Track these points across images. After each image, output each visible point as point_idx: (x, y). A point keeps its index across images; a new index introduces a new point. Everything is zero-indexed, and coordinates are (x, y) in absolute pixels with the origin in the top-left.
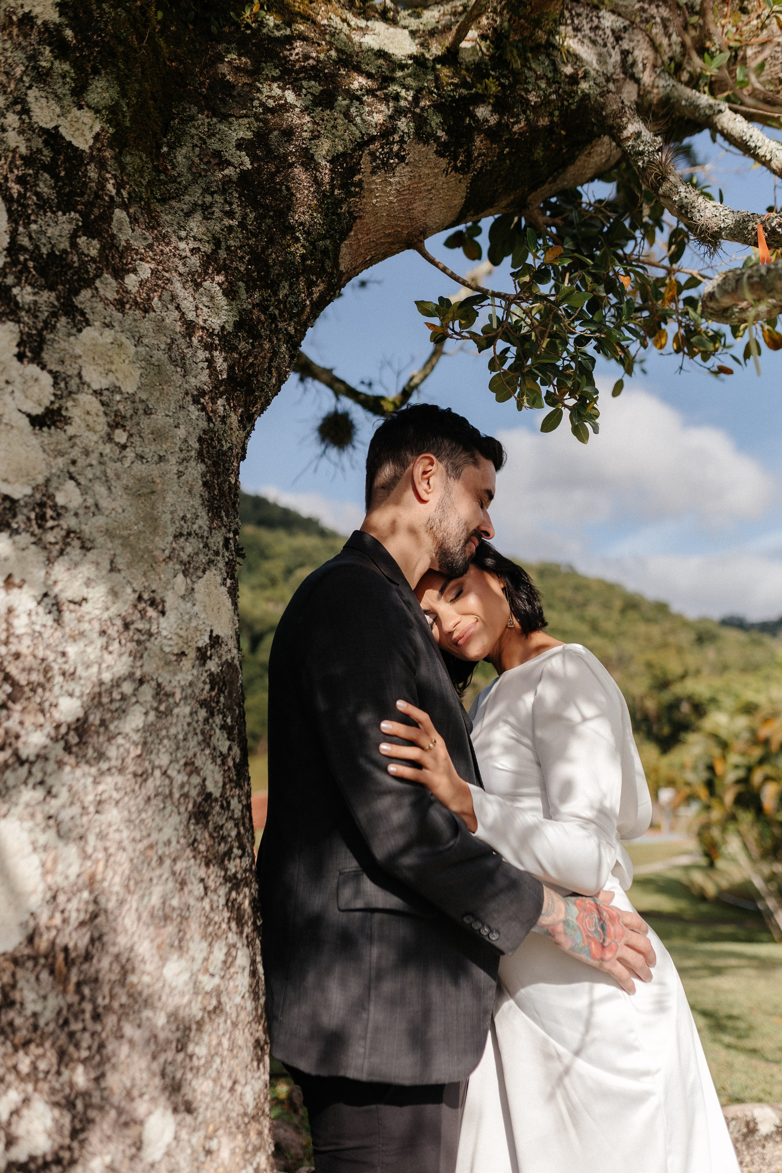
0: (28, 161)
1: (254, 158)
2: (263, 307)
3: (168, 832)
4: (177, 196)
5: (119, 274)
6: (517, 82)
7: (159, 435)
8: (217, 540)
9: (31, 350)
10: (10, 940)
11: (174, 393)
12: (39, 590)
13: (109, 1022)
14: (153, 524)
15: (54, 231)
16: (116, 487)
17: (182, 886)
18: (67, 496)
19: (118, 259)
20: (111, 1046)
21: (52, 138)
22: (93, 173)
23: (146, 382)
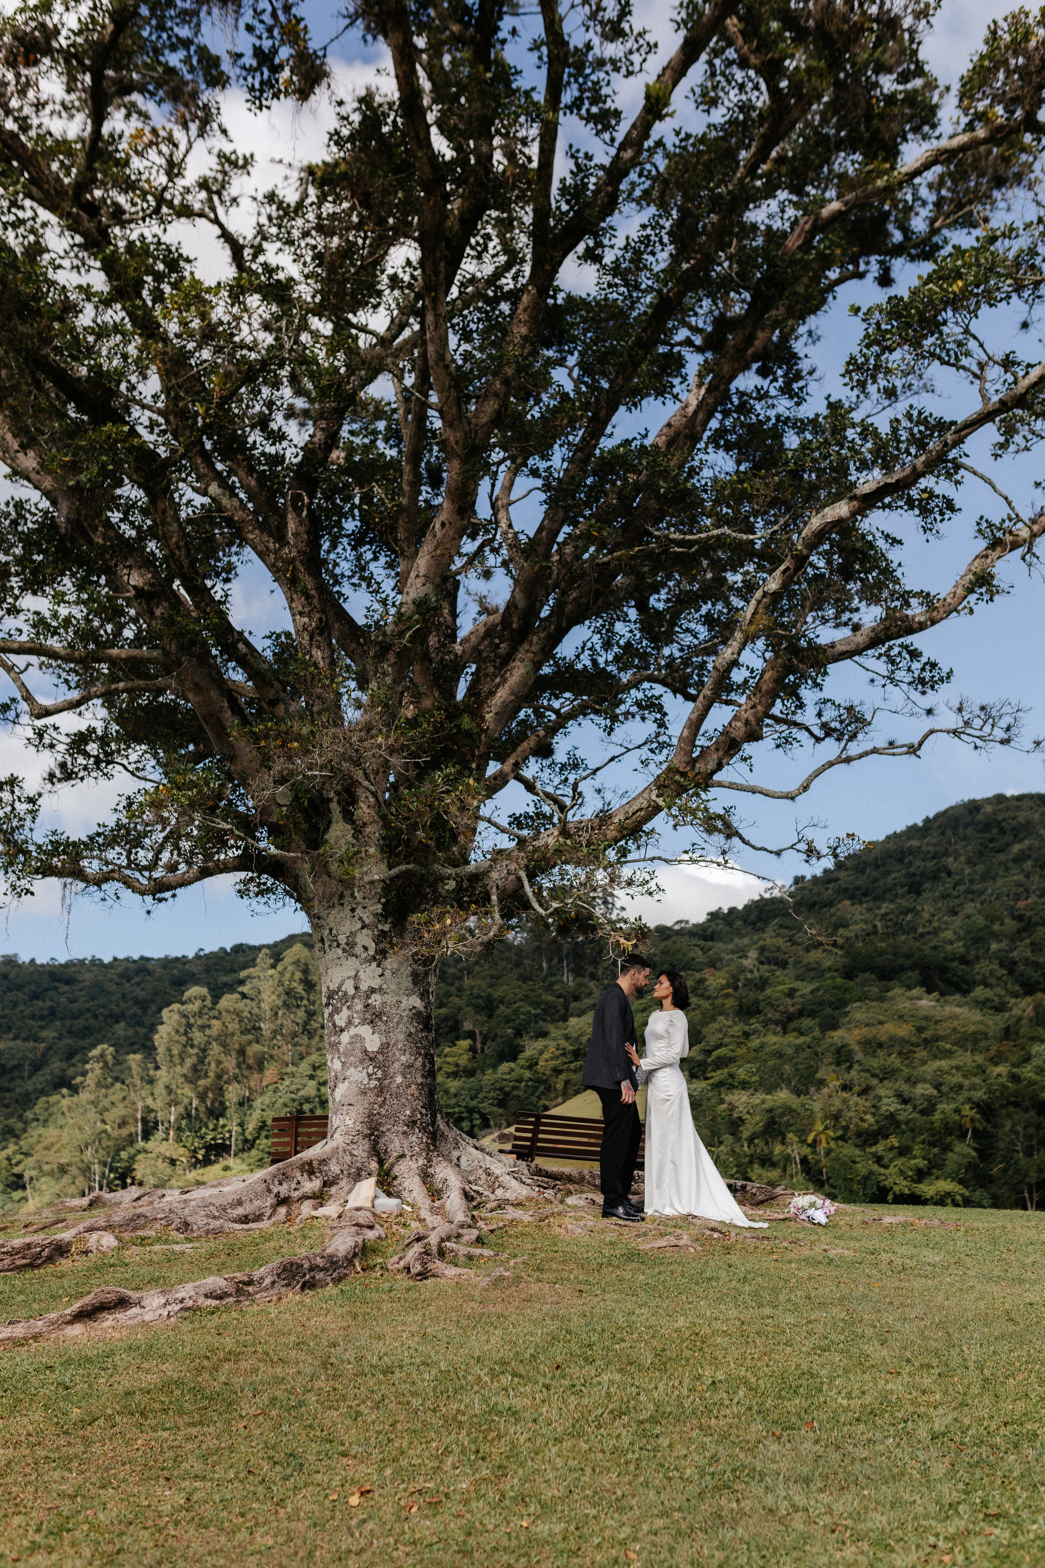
0: (378, 935)
3: (402, 1037)
5: (394, 949)
7: (402, 974)
8: (417, 989)
9: (378, 965)
10: (376, 1049)
11: (405, 966)
12: (380, 1001)
13: (391, 1063)
14: (400, 989)
15: (382, 945)
16: (394, 984)
17: (405, 1046)
18: (385, 986)
19: (394, 946)
20: (391, 1066)
21: (382, 931)
22: (389, 934)
23: (399, 966)
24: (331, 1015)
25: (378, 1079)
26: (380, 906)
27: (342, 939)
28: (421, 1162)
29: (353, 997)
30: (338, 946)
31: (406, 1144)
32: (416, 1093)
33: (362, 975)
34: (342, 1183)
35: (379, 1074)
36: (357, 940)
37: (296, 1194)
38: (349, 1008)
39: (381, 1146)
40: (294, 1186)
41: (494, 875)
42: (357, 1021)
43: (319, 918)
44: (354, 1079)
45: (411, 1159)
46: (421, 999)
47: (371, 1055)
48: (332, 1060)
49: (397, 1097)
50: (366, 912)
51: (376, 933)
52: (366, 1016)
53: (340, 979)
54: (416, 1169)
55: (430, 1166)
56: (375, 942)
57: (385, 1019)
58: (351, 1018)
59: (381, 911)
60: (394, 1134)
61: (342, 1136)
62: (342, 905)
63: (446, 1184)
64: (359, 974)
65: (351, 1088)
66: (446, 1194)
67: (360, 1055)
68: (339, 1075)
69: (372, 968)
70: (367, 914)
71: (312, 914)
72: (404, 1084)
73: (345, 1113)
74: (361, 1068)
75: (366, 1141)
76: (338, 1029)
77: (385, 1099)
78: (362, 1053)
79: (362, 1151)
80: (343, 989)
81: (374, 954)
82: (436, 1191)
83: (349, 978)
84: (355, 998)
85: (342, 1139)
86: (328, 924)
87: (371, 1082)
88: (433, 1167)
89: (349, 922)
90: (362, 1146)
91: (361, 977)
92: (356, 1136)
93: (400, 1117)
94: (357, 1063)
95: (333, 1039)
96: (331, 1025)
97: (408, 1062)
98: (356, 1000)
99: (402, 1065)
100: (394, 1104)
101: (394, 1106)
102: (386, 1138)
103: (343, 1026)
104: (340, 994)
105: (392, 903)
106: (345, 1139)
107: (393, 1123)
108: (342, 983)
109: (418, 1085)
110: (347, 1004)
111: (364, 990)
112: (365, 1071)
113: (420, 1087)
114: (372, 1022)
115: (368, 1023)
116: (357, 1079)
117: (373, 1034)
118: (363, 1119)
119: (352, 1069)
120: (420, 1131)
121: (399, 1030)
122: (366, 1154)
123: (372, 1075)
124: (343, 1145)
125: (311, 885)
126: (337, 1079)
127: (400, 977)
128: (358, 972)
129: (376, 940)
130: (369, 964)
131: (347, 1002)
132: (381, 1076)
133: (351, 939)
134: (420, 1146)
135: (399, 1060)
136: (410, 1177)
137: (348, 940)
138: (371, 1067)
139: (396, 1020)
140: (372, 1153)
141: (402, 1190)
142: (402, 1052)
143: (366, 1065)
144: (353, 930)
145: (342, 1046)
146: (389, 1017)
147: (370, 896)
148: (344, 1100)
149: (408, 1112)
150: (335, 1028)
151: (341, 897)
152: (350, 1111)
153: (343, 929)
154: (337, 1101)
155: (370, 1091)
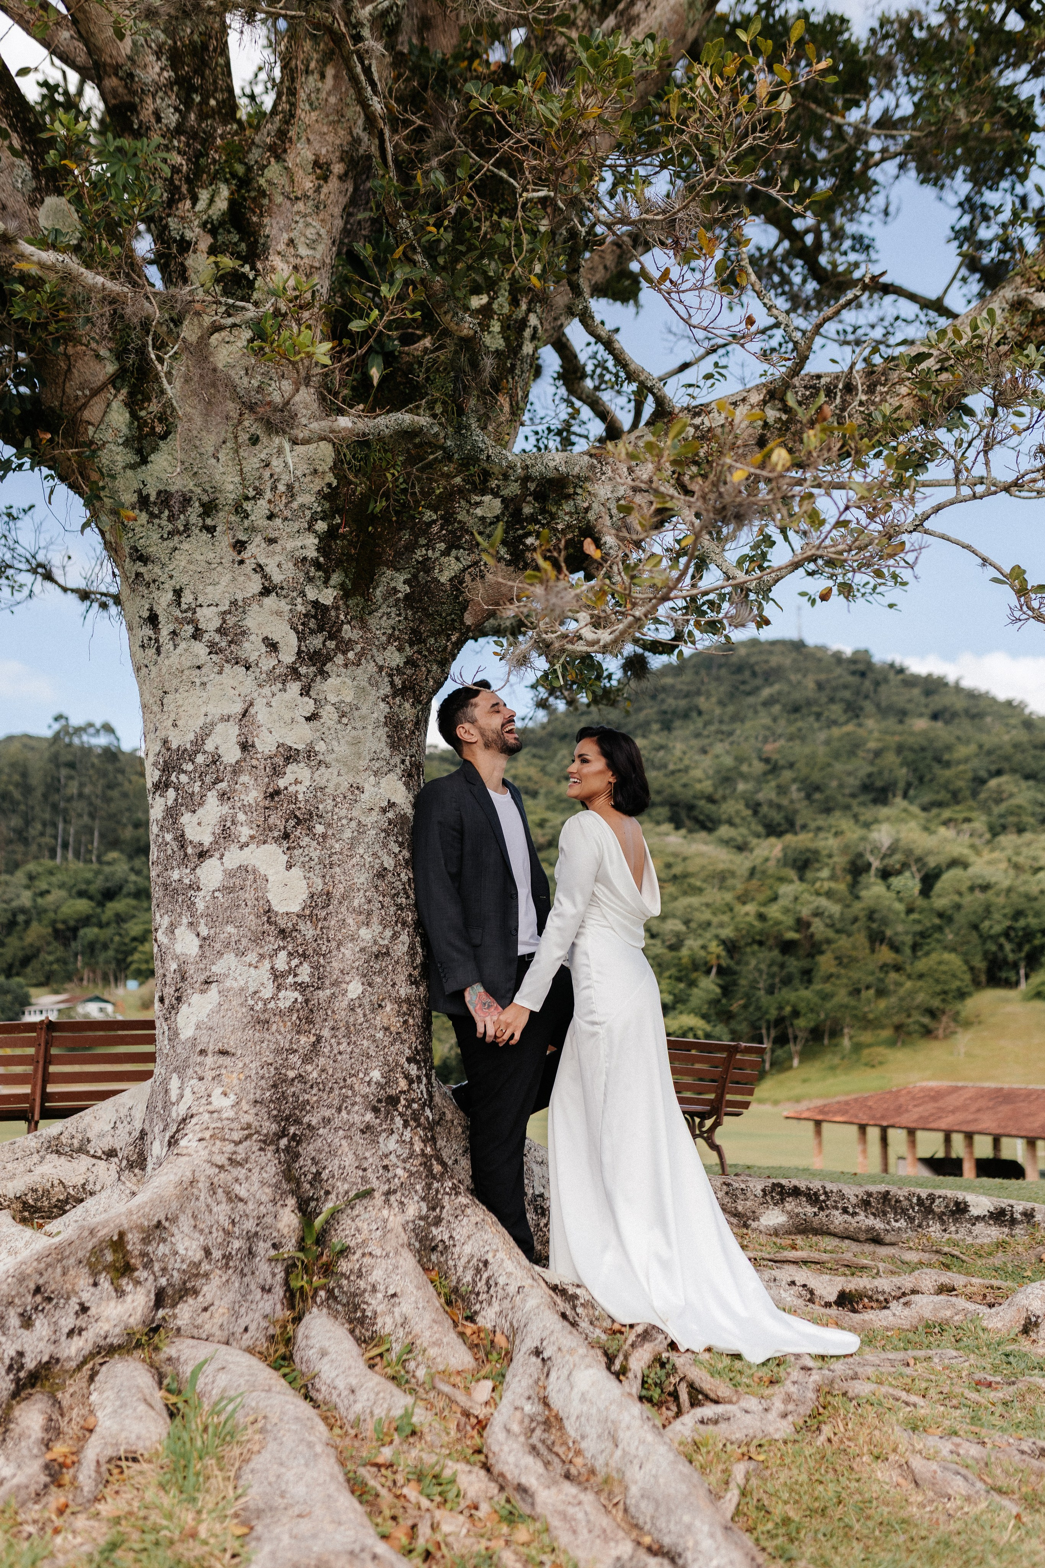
0: (305, 615)
1: (411, 586)
2: (419, 652)
3: (362, 880)
4: (376, 610)
5: (344, 653)
6: (553, 519)
7: (363, 718)
8: (397, 760)
9: (306, 691)
10: (296, 908)
11: (372, 698)
12: (308, 784)
13: (334, 944)
14: (359, 756)
15: (316, 642)
16: (342, 741)
17: (370, 901)
18: (320, 747)
19: (345, 646)
20: (334, 953)
21: (316, 604)
22: (333, 613)
23: (357, 696)
24: (172, 814)
25: (301, 987)
26: (311, 541)
27: (209, 619)
28: (414, 1208)
29: (236, 770)
30: (197, 634)
31: (372, 1160)
32: (396, 1024)
33: (260, 713)
34: (210, 1291)
35: (305, 974)
36: (250, 623)
37: (74, 1348)
38: (224, 796)
39: (305, 1163)
40: (68, 1322)
41: (602, 490)
42: (245, 832)
43: (144, 559)
44: (235, 985)
45: (387, 1201)
46: (406, 784)
47: (282, 923)
48: (172, 928)
49: (348, 1035)
50: (274, 553)
51: (300, 608)
52: (271, 821)
53: (200, 722)
54: (400, 1229)
55: (438, 1221)
56: (297, 632)
57: (319, 829)
58: (228, 824)
59: (315, 554)
60: (341, 1132)
61: (204, 1143)
62: (211, 530)
63: (485, 1276)
64: (252, 711)
65: (226, 1006)
66: (490, 1304)
67: (252, 921)
68: (191, 970)
69: (286, 696)
70: (278, 558)
71: (127, 550)
72: (366, 1001)
73: (209, 1075)
74: (255, 954)
75: (269, 1154)
76: (190, 850)
77: (319, 1038)
78: (258, 917)
79: (257, 1185)
80: (209, 746)
81: (294, 663)
82: (455, 1290)
83: (226, 719)
84: (241, 772)
85: (204, 1154)
86: (171, 577)
87: (281, 995)
88: (444, 1223)
89: (229, 576)
90: (256, 1171)
91: (260, 717)
92: (240, 1142)
93: (356, 1087)
94: (244, 941)
95: (176, 875)
96: (169, 837)
97: (375, 942)
98: (244, 778)
99: (362, 950)
100: (340, 1053)
101: (339, 1057)
102: (319, 1143)
103: (207, 844)
104: (200, 759)
105: (344, 536)
106: (211, 1153)
107: (336, 1103)
108: (206, 732)
109: (399, 1001)
110: (219, 786)
111: (267, 752)
112: (267, 964)
113: (405, 1008)
114: (286, 836)
115: (276, 840)
116: (242, 983)
117: (289, 867)
118: (259, 1092)
119: (230, 959)
120: (406, 1124)
121: (354, 860)
122: (268, 1190)
123: (284, 975)
124: (208, 1172)
125: (129, 473)
126: (183, 979)
127: (358, 725)
128: (251, 704)
129: (300, 628)
130: (280, 686)
131: (218, 780)
132: (307, 979)
133: (231, 620)
134: (408, 1166)
135: (353, 939)
136: (387, 1255)
137: (224, 621)
138: (283, 954)
139: (348, 834)
140: (285, 1186)
141: (365, 1291)
142: (363, 917)
143: (268, 948)
144: (240, 597)
145: (201, 893)
146: (329, 825)
147: (287, 513)
148: (205, 1039)
149: (376, 1075)
150: (182, 847)
151: (209, 508)
152: (223, 1071)
153: (212, 593)
154: (182, 1037)
155: (277, 1018)
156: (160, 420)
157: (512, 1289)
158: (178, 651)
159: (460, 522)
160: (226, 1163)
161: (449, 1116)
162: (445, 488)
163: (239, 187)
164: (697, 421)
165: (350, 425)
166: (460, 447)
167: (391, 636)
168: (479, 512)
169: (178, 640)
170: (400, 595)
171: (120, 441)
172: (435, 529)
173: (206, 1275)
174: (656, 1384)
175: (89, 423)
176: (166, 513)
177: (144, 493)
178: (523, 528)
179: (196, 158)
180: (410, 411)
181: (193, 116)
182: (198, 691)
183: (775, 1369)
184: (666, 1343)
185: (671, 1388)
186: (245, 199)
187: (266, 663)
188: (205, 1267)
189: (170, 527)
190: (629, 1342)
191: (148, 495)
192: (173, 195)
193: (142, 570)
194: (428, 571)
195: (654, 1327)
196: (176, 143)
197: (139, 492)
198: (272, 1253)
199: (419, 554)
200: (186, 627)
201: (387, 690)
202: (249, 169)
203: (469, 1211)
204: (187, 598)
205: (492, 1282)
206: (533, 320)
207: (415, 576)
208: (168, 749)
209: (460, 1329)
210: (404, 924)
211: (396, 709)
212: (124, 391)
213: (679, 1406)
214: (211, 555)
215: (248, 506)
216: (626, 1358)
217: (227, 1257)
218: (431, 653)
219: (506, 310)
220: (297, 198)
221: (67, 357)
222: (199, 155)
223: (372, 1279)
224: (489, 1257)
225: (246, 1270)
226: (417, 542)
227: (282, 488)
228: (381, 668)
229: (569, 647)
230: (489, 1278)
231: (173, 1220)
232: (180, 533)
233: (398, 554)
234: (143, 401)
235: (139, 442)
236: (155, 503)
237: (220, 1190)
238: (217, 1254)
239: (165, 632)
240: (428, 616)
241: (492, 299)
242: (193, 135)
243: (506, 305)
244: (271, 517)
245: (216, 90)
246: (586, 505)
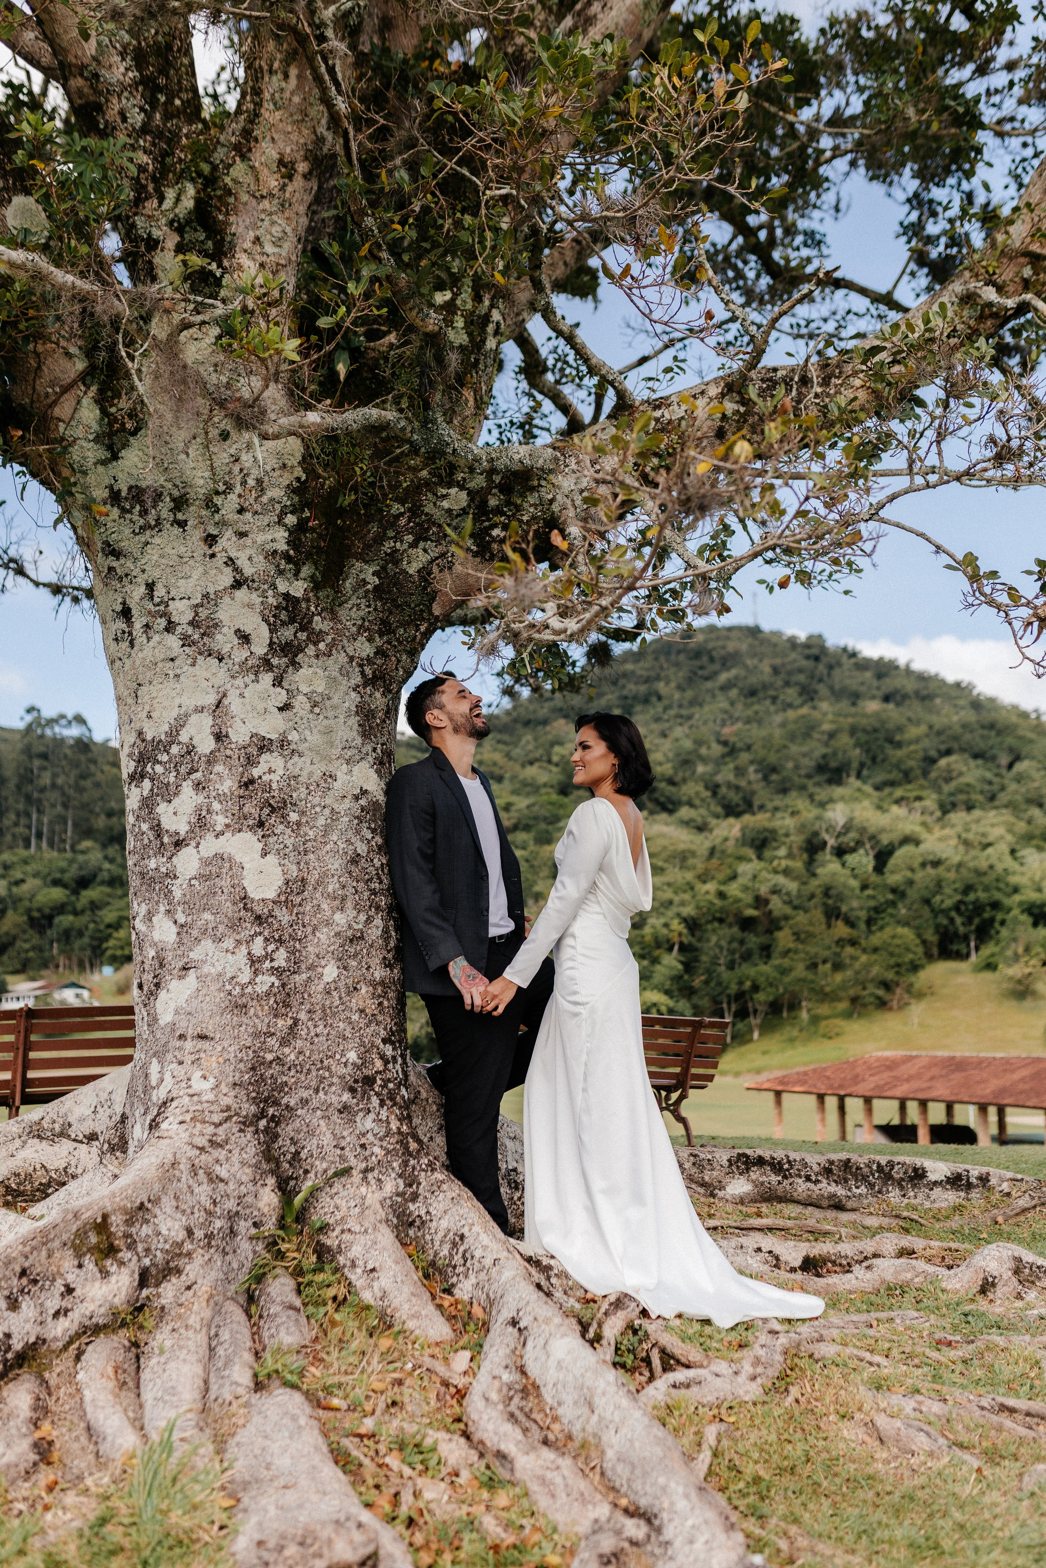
0: (277, 608)
1: (379, 578)
2: (389, 642)
3: (336, 866)
4: (346, 602)
5: (315, 644)
6: (518, 510)
7: (334, 707)
8: (369, 748)
9: (278, 682)
10: (271, 894)
11: (343, 688)
12: (281, 772)
13: (309, 929)
14: (331, 744)
15: (287, 633)
16: (315, 731)
17: (344, 887)
18: (293, 736)
19: (316, 637)
20: (310, 937)
21: (287, 596)
22: (304, 605)
23: (328, 686)
24: (148, 804)
25: (277, 971)
26: (281, 535)
27: (181, 611)
28: (392, 1185)
29: (211, 760)
30: (170, 627)
31: (350, 1139)
32: (371, 1006)
33: (234, 703)
34: (193, 1269)
35: (281, 958)
36: (222, 615)
37: (61, 1329)
38: (198, 786)
39: (283, 1143)
40: (53, 1303)
41: (566, 482)
42: (220, 821)
43: (116, 553)
44: (213, 971)
45: (365, 1179)
46: (378, 772)
47: (258, 909)
48: (149, 917)
49: (324, 1018)
50: (245, 546)
51: (271, 600)
52: (246, 810)
53: (175, 713)
54: (378, 1206)
55: (415, 1197)
56: (269, 624)
57: (294, 817)
58: (204, 813)
59: (286, 547)
60: (319, 1113)
61: (184, 1126)
62: (182, 524)
63: (461, 1249)
64: (226, 702)
65: (204, 992)
66: (466, 1277)
67: (228, 908)
68: (169, 956)
69: (259, 687)
70: (248, 552)
71: (99, 545)
72: (341, 985)
73: (188, 1059)
74: (232, 940)
75: (249, 1135)
76: (166, 840)
77: (296, 1022)
78: (235, 904)
79: (237, 1165)
80: (184, 737)
81: (266, 654)
82: (433, 1264)
83: (200, 710)
84: (216, 761)
85: (185, 1136)
86: (143, 571)
87: (258, 980)
88: (421, 1198)
89: (201, 570)
90: (236, 1152)
91: (233, 708)
92: (220, 1124)
93: (333, 1068)
94: (221, 928)
95: (152, 864)
96: (145, 827)
97: (350, 927)
98: (219, 768)
99: (337, 934)
100: (317, 1035)
101: (316, 1040)
102: (297, 1124)
103: (183, 833)
104: (175, 749)
105: (313, 530)
106: (192, 1135)
107: (314, 1084)
108: (180, 723)
109: (373, 984)
110: (194, 776)
111: (240, 742)
112: (244, 950)
113: (379, 990)
114: (261, 824)
115: (251, 828)
116: (220, 969)
117: (264, 854)
118: (238, 1075)
119: (207, 945)
120: (382, 1104)
121: (328, 847)
122: (248, 1171)
123: (260, 960)
124: (189, 1154)
125: (100, 469)
126: (162, 965)
127: (330, 714)
128: (225, 695)
129: (272, 619)
130: (253, 677)
131: (193, 771)
132: (283, 964)
133: (203, 613)
134: (385, 1144)
135: (328, 923)
136: (366, 1231)
137: (197, 614)
138: (259, 940)
139: (321, 821)
140: (264, 1166)
141: (344, 1266)
142: (337, 902)
143: (244, 935)
144: (211, 590)
145: (178, 882)
146: (303, 813)
147: (257, 507)
148: (184, 1024)
149: (352, 1056)
150: (159, 836)
151: (180, 503)
152: (203, 1055)
153: (184, 587)
154: (162, 1022)
155: (255, 1003)
156: (130, 416)
157: (488, 1262)
158: (151, 644)
159: (427, 514)
160: (207, 1144)
161: (424, 1095)
162: (412, 481)
163: (205, 186)
164: (658, 414)
165: (319, 420)
166: (427, 441)
167: (361, 627)
168: (445, 504)
169: (151, 633)
170: (369, 587)
171: (91, 437)
172: (403, 521)
173: (189, 1255)
174: (629, 1351)
175: (60, 420)
176: (138, 508)
177: (116, 488)
178: (489, 520)
179: (162, 157)
180: (377, 406)
181: (158, 116)
182: (172, 683)
183: (744, 1334)
184: (638, 1311)
185: (644, 1354)
186: (211, 198)
187: (240, 654)
188: (188, 1246)
189: (142, 522)
190: (603, 1310)
191: (119, 491)
192: (140, 194)
193: (115, 564)
194: (397, 562)
195: (626, 1295)
196: (142, 143)
197: (111, 487)
198: (253, 1231)
199: (388, 546)
200: (159, 620)
201: (357, 679)
202: (215, 168)
203: (445, 1187)
204: (160, 592)
205: (468, 1255)
206: (496, 316)
207: (384, 568)
208: (143, 741)
209: (438, 1301)
210: (378, 908)
211: (367, 698)
212: (94, 388)
213: (651, 1371)
214: (183, 549)
215: (218, 500)
216: (600, 1326)
217: (209, 1236)
218: (400, 643)
219: (469, 306)
220: (263, 197)
221: (37, 355)
222: (164, 154)
223: (351, 1255)
224: (465, 1231)
225: (227, 1249)
226: (385, 534)
227: (251, 482)
228: (351, 659)
229: (536, 636)
230: (465, 1251)
231: (156, 1201)
232: (151, 528)
233: (367, 547)
234: (113, 398)
235: (110, 438)
236: (126, 499)
237: (201, 1172)
238: (199, 1234)
239: (138, 625)
240: (397, 606)
241: (455, 295)
242: (159, 135)
243: (469, 301)
244: (241, 511)
245: (180, 90)
246: (550, 496)
